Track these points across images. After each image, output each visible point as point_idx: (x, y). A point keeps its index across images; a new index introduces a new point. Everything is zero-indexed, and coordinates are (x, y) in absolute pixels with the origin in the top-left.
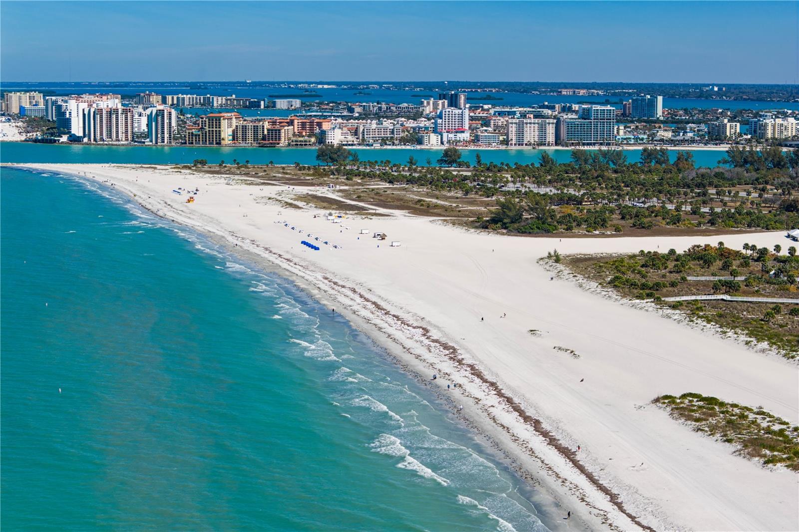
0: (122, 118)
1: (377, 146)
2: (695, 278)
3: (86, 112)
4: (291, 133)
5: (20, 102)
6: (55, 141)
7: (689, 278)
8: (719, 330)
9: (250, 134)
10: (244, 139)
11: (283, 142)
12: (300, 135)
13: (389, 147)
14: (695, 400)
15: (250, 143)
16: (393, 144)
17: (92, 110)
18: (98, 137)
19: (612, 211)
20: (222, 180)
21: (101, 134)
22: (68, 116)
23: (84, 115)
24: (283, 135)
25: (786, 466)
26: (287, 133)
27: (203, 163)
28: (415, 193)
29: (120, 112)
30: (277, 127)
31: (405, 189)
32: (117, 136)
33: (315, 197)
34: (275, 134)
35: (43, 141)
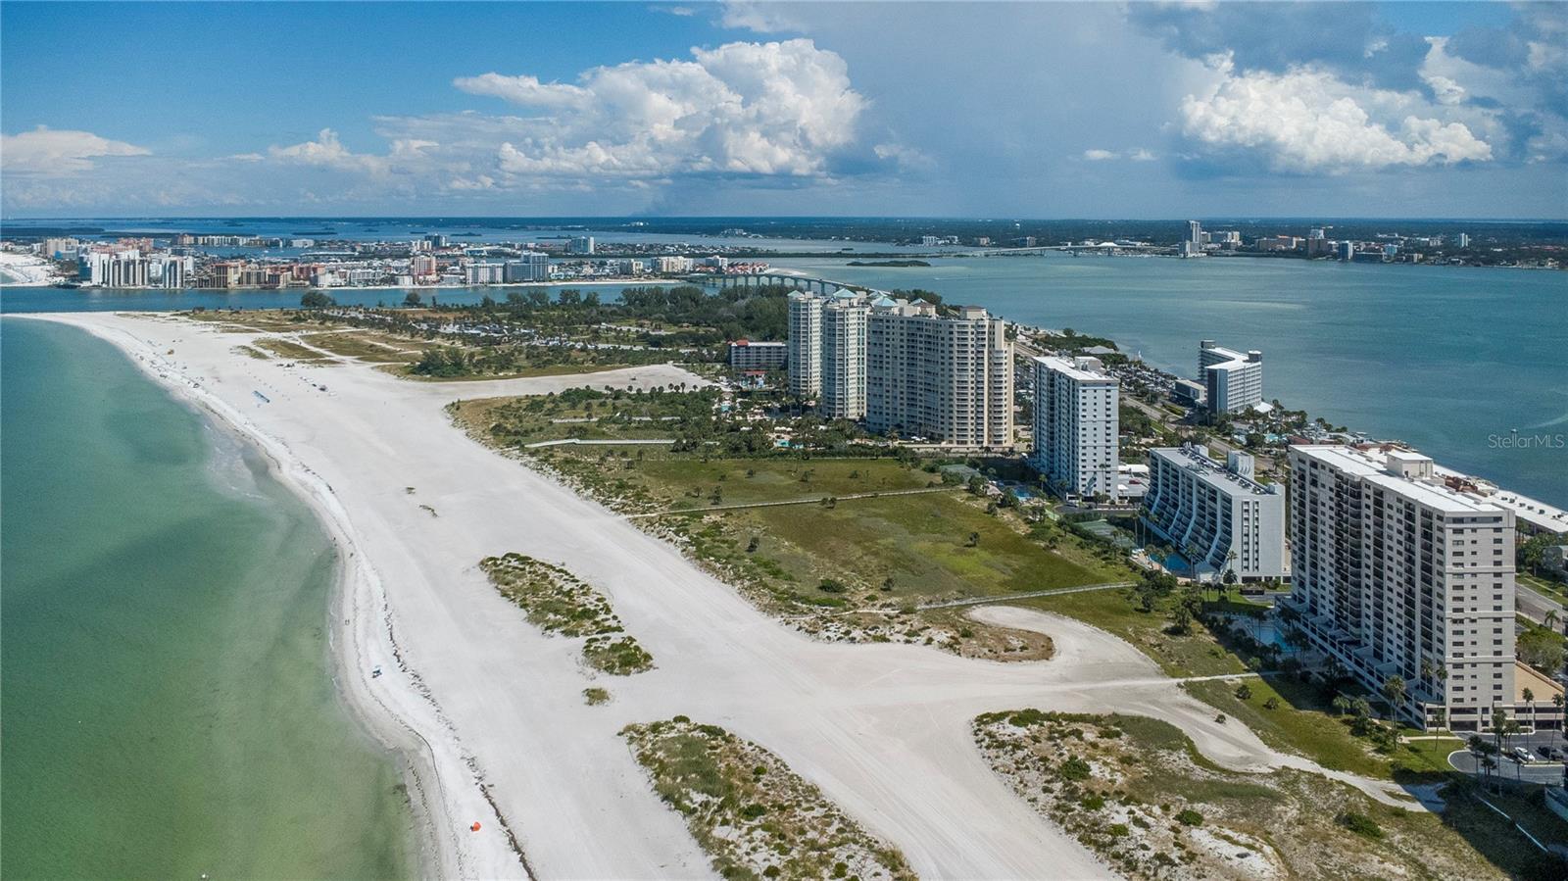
0: (139, 268)
1: (360, 287)
2: (560, 421)
3: (106, 263)
4: (289, 279)
5: (57, 248)
6: (76, 287)
7: (555, 421)
8: (560, 477)
9: (253, 279)
10: (248, 283)
11: (282, 285)
12: (299, 279)
13: (372, 288)
14: (513, 560)
15: (253, 286)
16: (375, 285)
17: (111, 261)
18: (116, 283)
19: (520, 352)
20: (212, 328)
21: (119, 280)
22: (89, 266)
23: (104, 265)
24: (281, 279)
25: (563, 632)
26: (285, 278)
27: (201, 309)
28: (371, 337)
29: (137, 262)
30: (278, 273)
31: (364, 333)
32: (134, 281)
33: (284, 344)
34: (275, 279)
35: (65, 286)
